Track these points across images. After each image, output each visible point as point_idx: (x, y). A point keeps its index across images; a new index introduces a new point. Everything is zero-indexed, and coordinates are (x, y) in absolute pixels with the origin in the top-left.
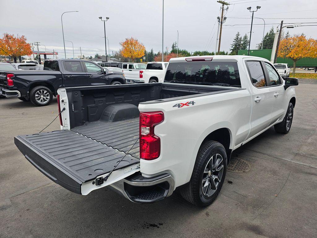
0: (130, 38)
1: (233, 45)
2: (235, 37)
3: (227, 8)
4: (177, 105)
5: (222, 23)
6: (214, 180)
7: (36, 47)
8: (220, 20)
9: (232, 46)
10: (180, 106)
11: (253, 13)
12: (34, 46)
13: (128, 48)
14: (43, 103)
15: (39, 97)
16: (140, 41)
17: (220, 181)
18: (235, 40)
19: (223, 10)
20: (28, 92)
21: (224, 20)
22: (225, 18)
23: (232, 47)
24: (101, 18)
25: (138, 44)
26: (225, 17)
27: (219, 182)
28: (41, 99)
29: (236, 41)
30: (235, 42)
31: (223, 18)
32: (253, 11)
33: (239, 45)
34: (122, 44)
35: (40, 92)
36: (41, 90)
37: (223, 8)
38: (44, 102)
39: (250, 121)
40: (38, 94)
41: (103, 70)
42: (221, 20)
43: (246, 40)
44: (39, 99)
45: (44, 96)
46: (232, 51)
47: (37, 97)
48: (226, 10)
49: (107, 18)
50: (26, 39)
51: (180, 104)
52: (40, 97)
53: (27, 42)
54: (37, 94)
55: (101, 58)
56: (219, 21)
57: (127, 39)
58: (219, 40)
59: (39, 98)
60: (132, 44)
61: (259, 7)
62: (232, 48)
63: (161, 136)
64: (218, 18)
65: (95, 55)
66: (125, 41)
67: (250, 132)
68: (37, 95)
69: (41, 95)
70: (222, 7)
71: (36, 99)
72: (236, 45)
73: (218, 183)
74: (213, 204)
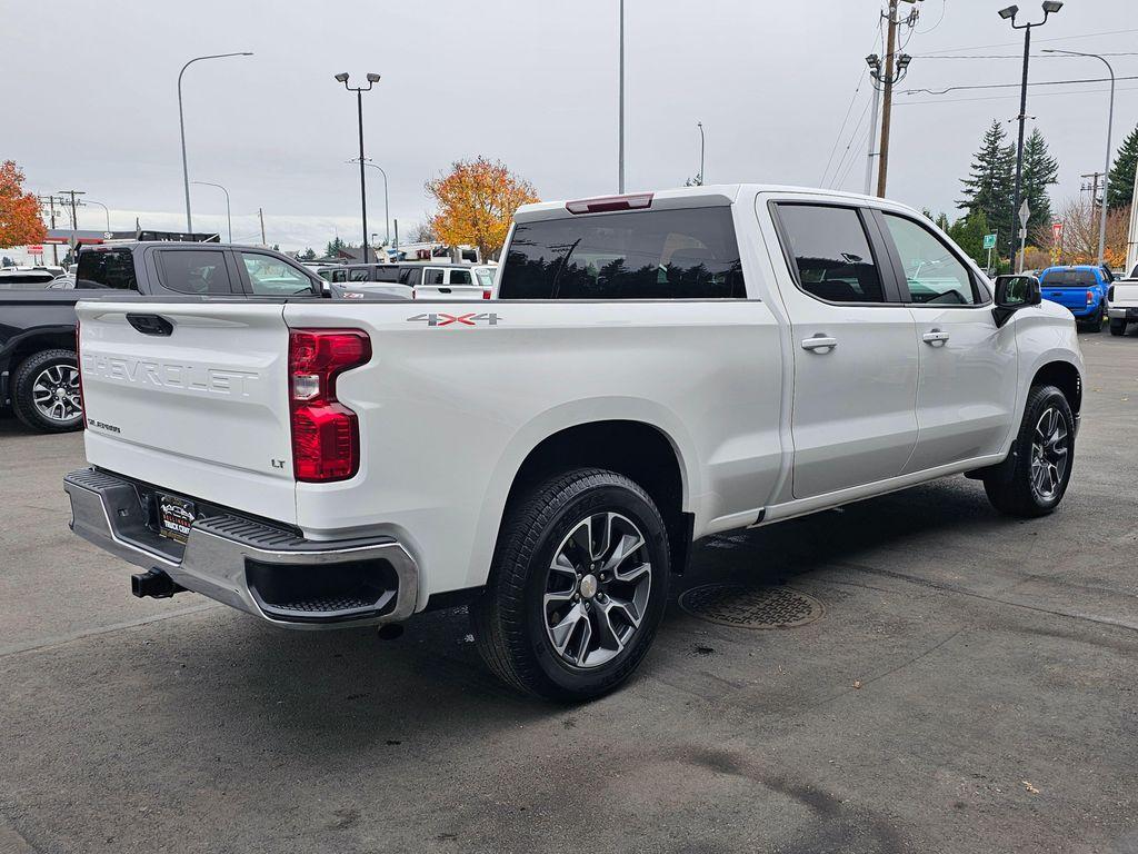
0: (474, 161)
1: (972, 183)
2: (980, 145)
3: (914, 16)
4: (427, 317)
5: (889, 82)
6: (607, 612)
7: (65, 212)
8: (878, 68)
9: (969, 187)
10: (438, 322)
11: (1028, 34)
12: (56, 208)
13: (460, 206)
14: (63, 419)
15: (48, 394)
16: (518, 173)
17: (637, 623)
18: (982, 158)
19: (892, 25)
20: (6, 373)
21: (899, 69)
22: (905, 61)
23: (970, 191)
24: (344, 78)
25: (510, 187)
26: (902, 57)
27: (633, 626)
28: (57, 403)
29: (984, 164)
30: (983, 168)
31: (895, 60)
32: (1029, 26)
33: (1003, 182)
34: (436, 187)
35: (54, 373)
36: (58, 367)
37: (892, 16)
38: (70, 417)
39: (786, 422)
40: (43, 381)
41: (317, 286)
42: (887, 69)
43: (1036, 157)
44: (49, 404)
45: (68, 389)
46: (968, 209)
47: (40, 394)
48: (908, 22)
49: (373, 78)
50: (19, 178)
51: (438, 317)
52: (54, 395)
53: (26, 189)
54: (40, 382)
55: (352, 258)
56: (876, 75)
57: (458, 167)
58: (877, 159)
59: (48, 398)
60: (479, 186)
61: (1055, 4)
62: (970, 198)
63: (361, 408)
64: (872, 60)
65: (326, 246)
66: (449, 172)
67: (788, 464)
68: (40, 388)
69: (55, 386)
70: (886, 13)
71: (36, 401)
72: (987, 184)
73: (630, 630)
74: (602, 701)
